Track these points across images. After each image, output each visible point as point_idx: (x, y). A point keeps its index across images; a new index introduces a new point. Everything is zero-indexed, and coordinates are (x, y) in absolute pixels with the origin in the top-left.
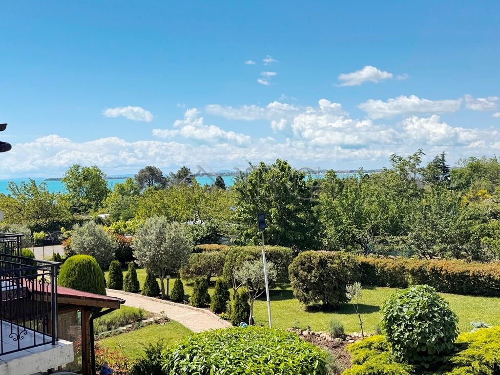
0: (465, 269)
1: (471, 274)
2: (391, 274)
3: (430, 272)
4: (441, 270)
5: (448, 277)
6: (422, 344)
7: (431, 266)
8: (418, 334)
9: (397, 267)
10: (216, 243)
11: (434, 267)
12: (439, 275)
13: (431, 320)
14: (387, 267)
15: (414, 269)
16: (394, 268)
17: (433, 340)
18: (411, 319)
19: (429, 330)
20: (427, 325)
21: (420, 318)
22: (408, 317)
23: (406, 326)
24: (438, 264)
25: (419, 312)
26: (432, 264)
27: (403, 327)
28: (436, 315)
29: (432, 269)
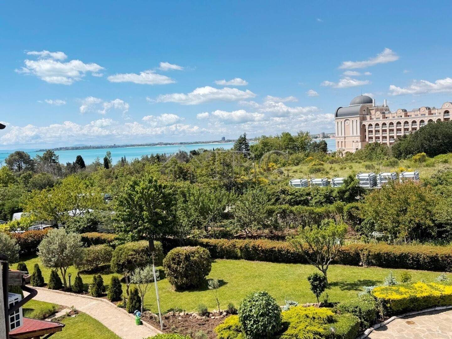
0: (273, 246)
1: (276, 249)
2: (227, 251)
3: (251, 248)
4: (258, 247)
5: (263, 251)
6: (264, 331)
7: (252, 244)
8: (262, 326)
9: (230, 245)
10: (96, 231)
11: (254, 245)
12: (258, 250)
13: (268, 315)
14: (224, 246)
15: (241, 246)
16: (229, 247)
17: (270, 328)
18: (257, 317)
19: (268, 322)
20: (266, 319)
21: (262, 315)
22: (255, 315)
23: (255, 321)
24: (256, 243)
25: (261, 311)
26: (252, 243)
27: (252, 322)
28: (271, 311)
29: (253, 246)
